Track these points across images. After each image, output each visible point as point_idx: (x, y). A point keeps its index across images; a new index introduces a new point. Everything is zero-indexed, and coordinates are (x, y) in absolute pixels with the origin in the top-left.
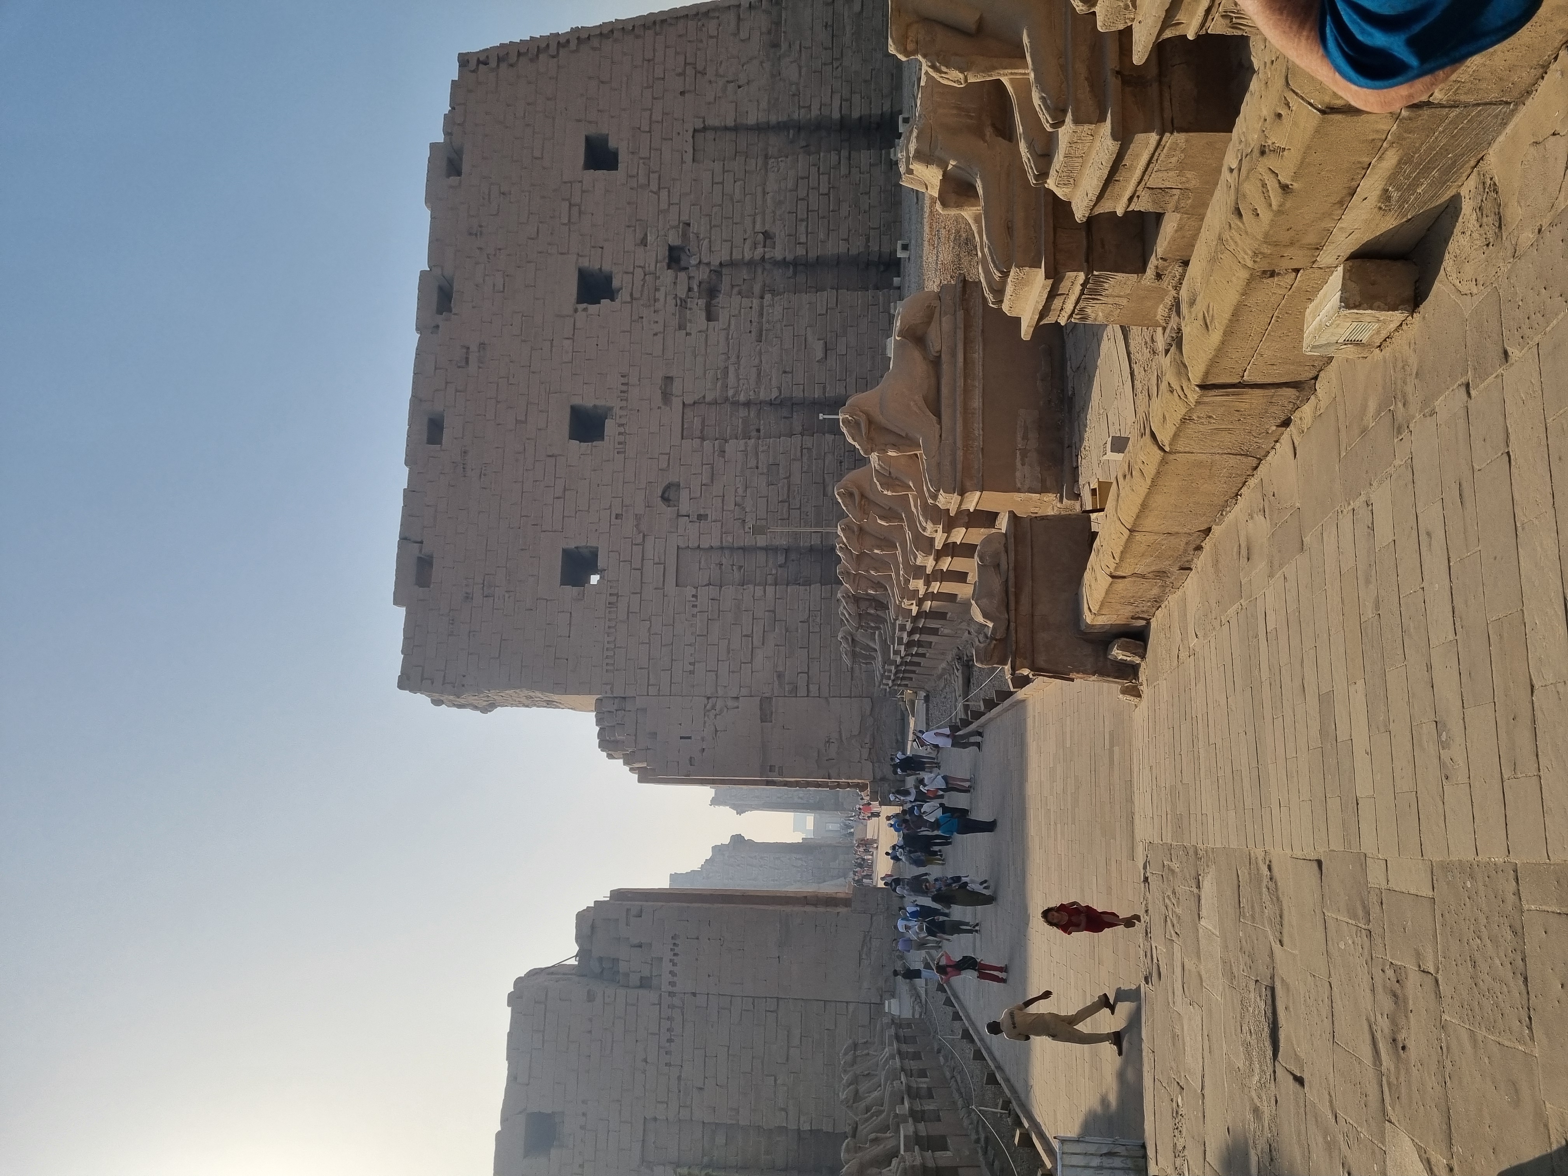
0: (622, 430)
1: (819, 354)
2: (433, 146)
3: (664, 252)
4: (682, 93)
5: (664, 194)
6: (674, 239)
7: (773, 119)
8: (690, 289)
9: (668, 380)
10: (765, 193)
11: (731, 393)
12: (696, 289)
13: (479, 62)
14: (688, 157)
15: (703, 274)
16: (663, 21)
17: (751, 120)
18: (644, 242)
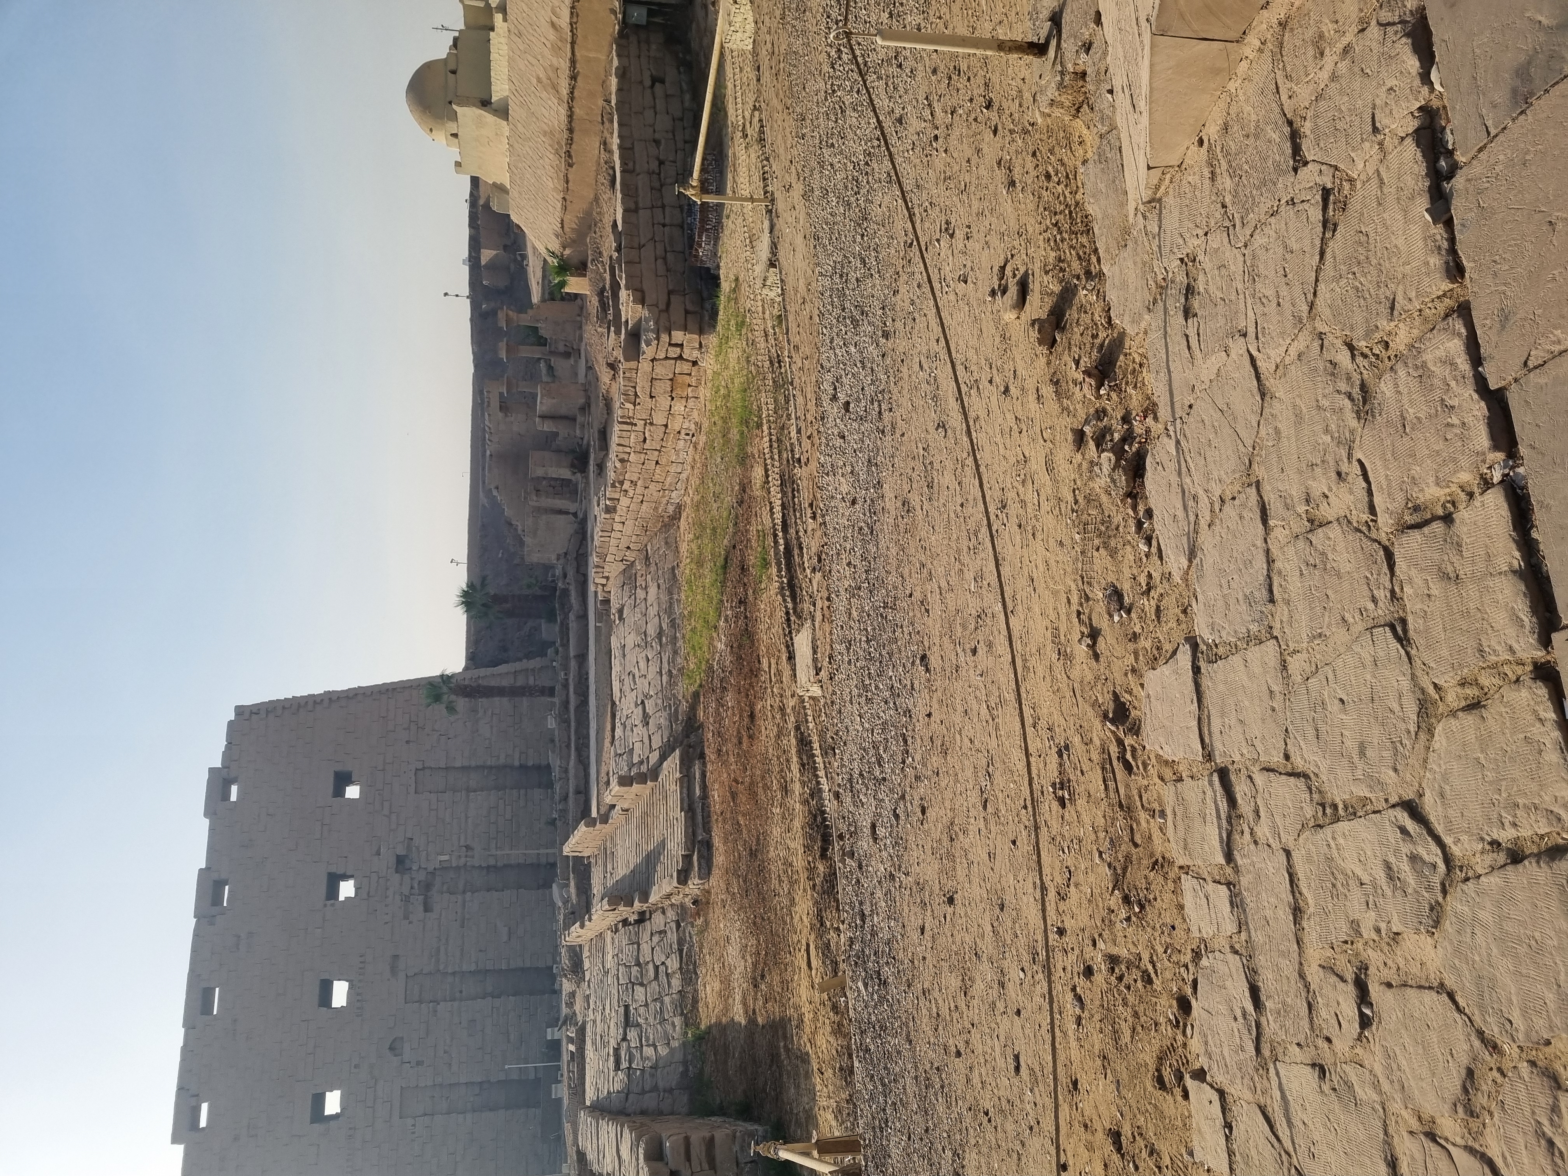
0: (359, 998)
1: (505, 938)
2: (211, 770)
3: (393, 860)
4: (408, 742)
5: (394, 817)
6: (401, 851)
7: (473, 764)
8: (412, 888)
9: (396, 957)
10: (467, 818)
11: (441, 967)
12: (416, 886)
13: (252, 713)
14: (412, 790)
15: (422, 876)
16: (394, 689)
17: (458, 764)
18: (378, 853)
